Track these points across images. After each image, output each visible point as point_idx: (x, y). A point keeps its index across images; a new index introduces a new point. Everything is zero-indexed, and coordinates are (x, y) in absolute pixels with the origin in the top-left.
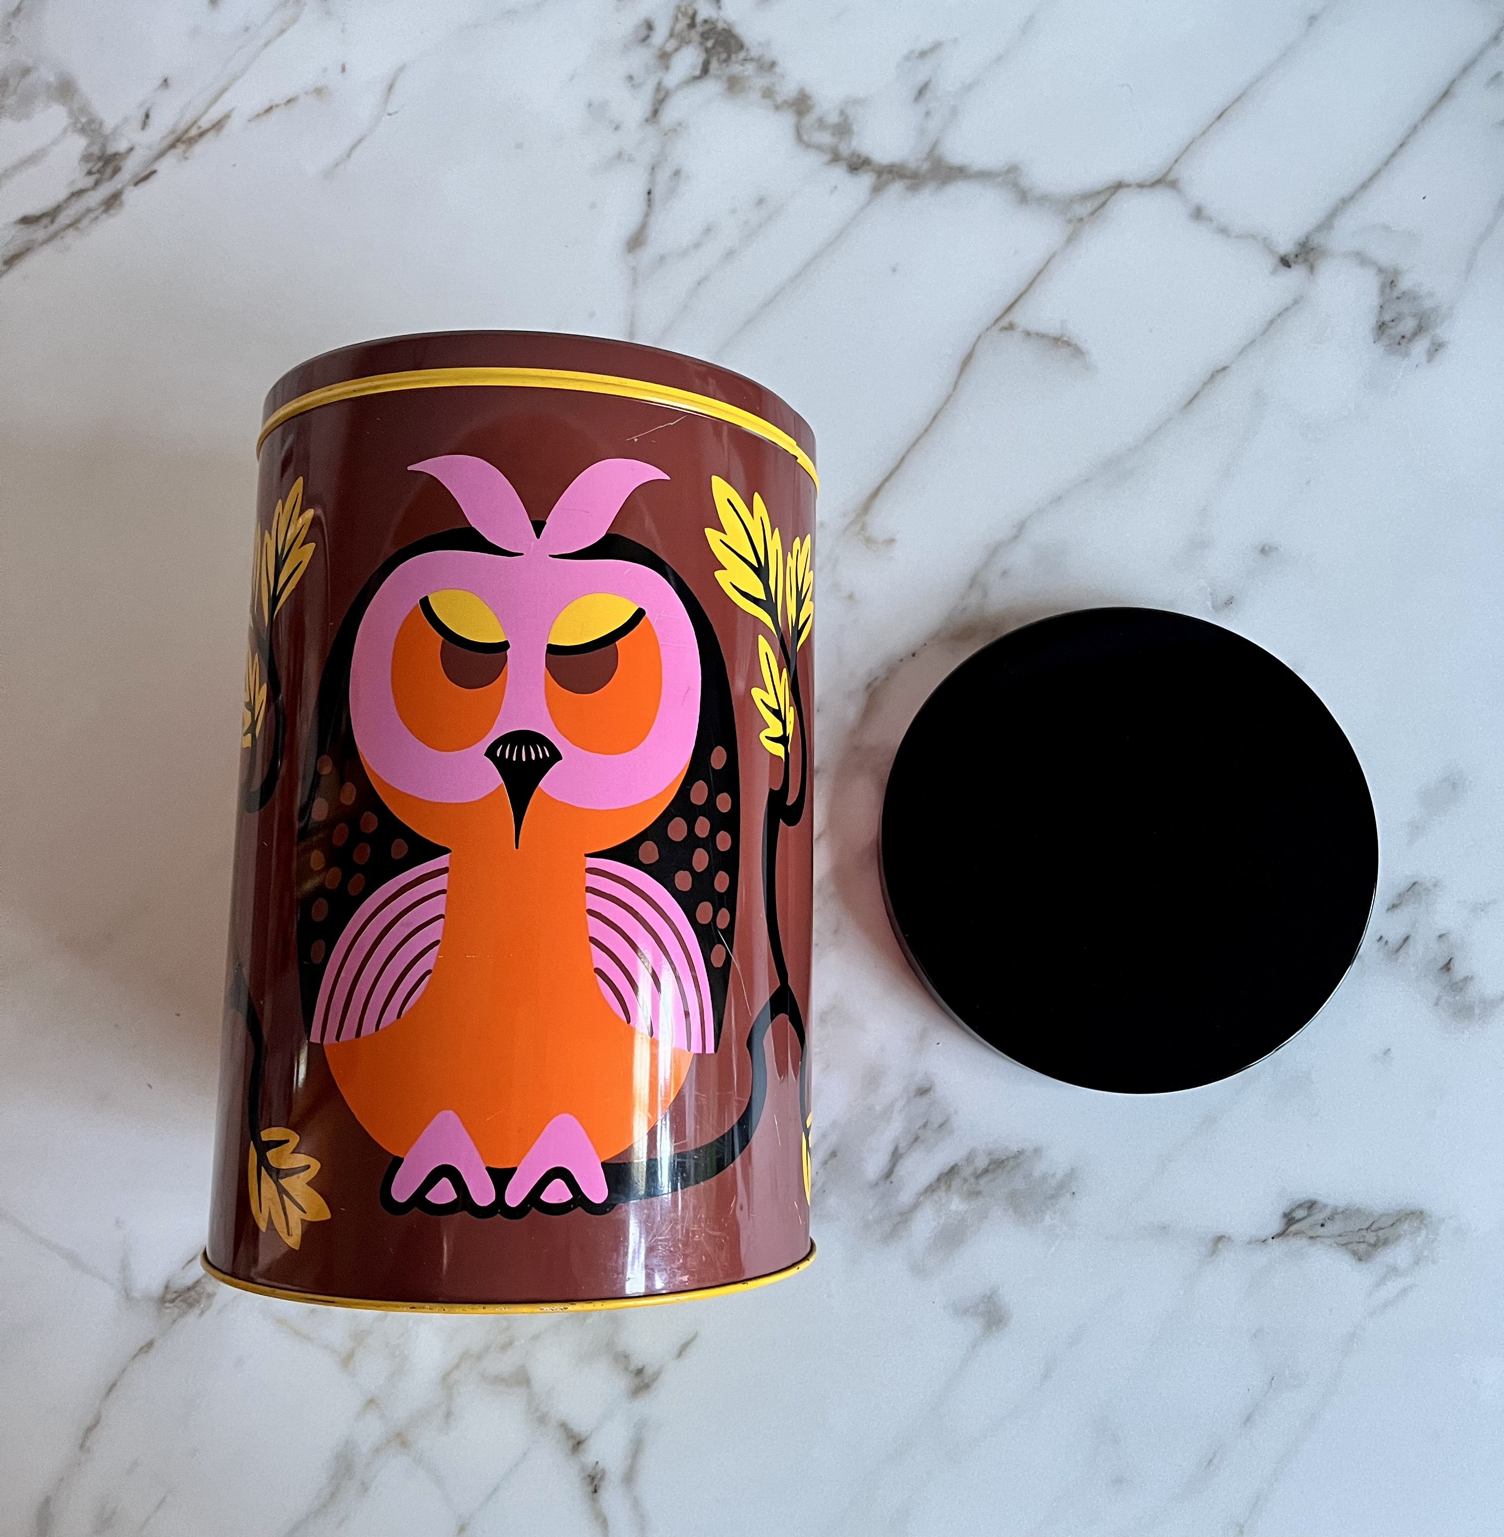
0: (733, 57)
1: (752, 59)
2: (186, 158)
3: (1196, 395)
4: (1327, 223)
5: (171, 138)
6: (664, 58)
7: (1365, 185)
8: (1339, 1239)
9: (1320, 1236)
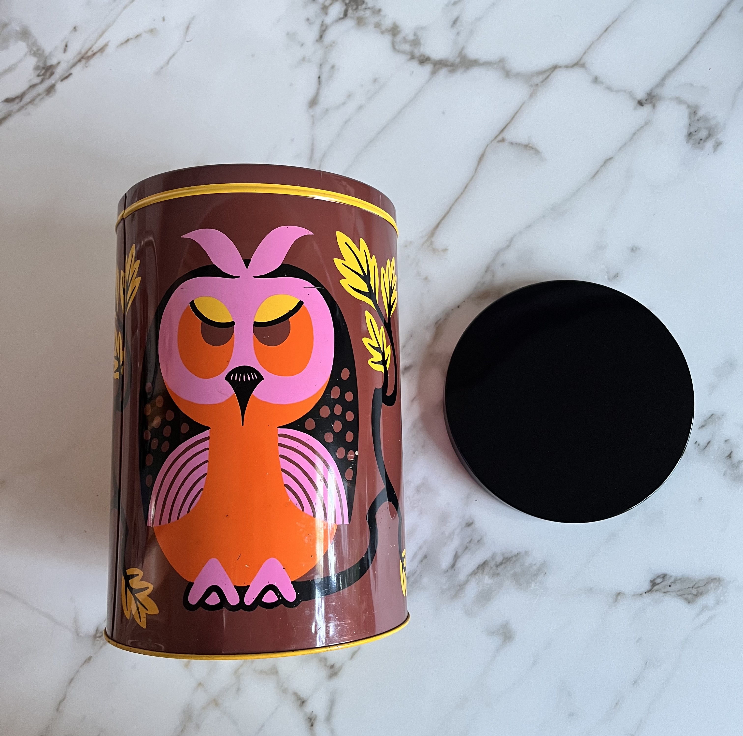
0: (360, 7)
1: (369, 8)
2: (86, 67)
3: (597, 172)
4: (662, 83)
5: (79, 57)
6: (325, 9)
7: (680, 63)
8: (679, 593)
9: (669, 592)
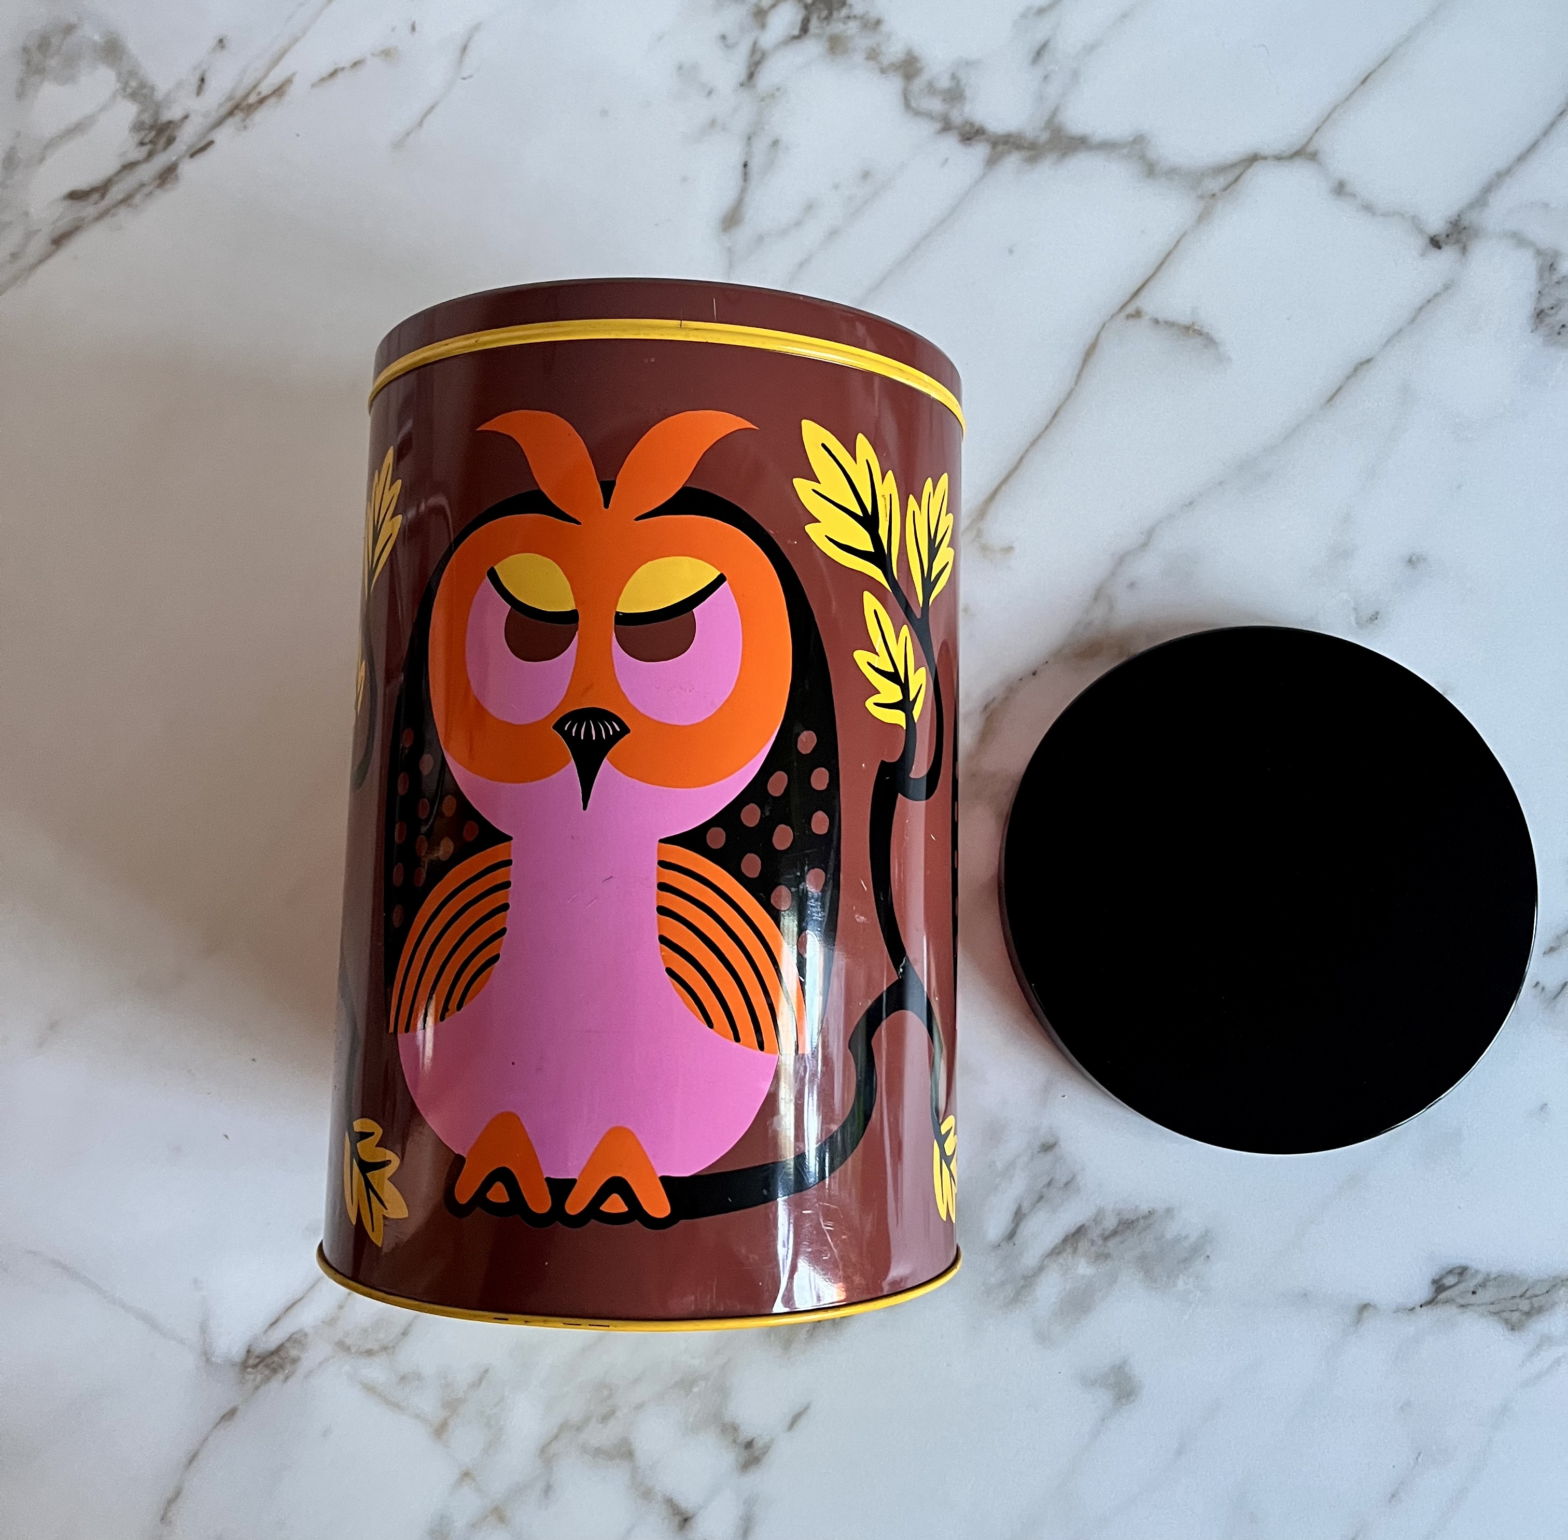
0: (835, 15)
1: (855, 17)
2: (246, 128)
3: (1340, 389)
4: (1481, 200)
5: (229, 105)
6: (760, 15)
7: (1522, 158)
8: (1492, 1308)
9: (1471, 1305)
